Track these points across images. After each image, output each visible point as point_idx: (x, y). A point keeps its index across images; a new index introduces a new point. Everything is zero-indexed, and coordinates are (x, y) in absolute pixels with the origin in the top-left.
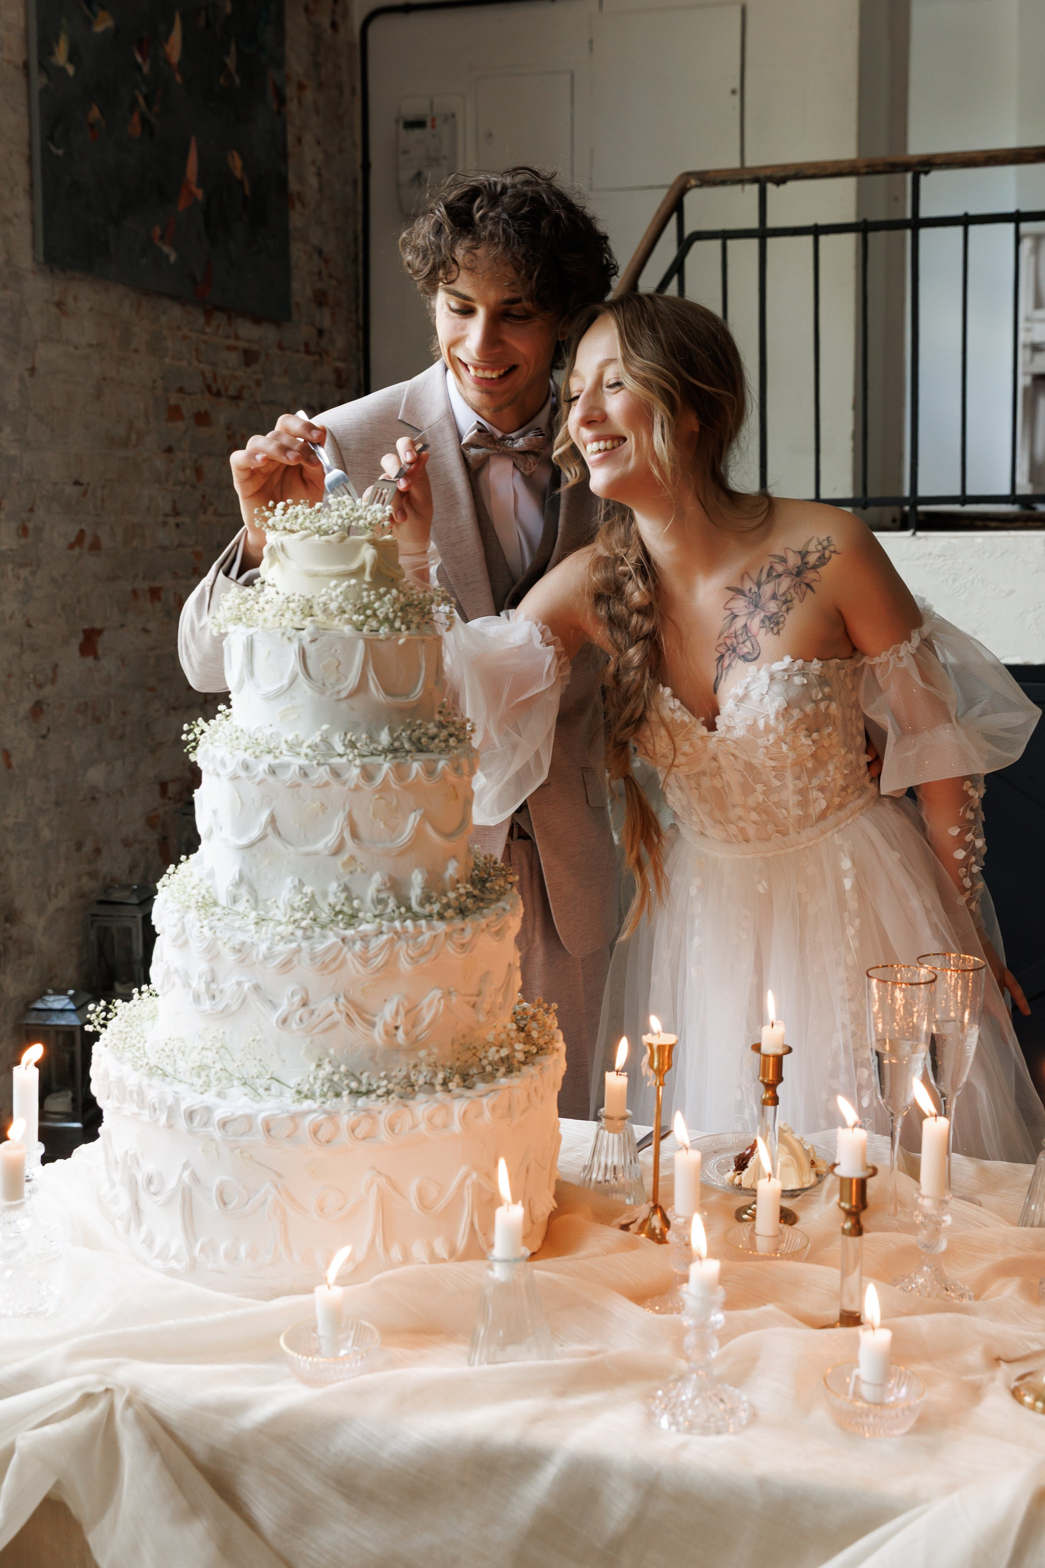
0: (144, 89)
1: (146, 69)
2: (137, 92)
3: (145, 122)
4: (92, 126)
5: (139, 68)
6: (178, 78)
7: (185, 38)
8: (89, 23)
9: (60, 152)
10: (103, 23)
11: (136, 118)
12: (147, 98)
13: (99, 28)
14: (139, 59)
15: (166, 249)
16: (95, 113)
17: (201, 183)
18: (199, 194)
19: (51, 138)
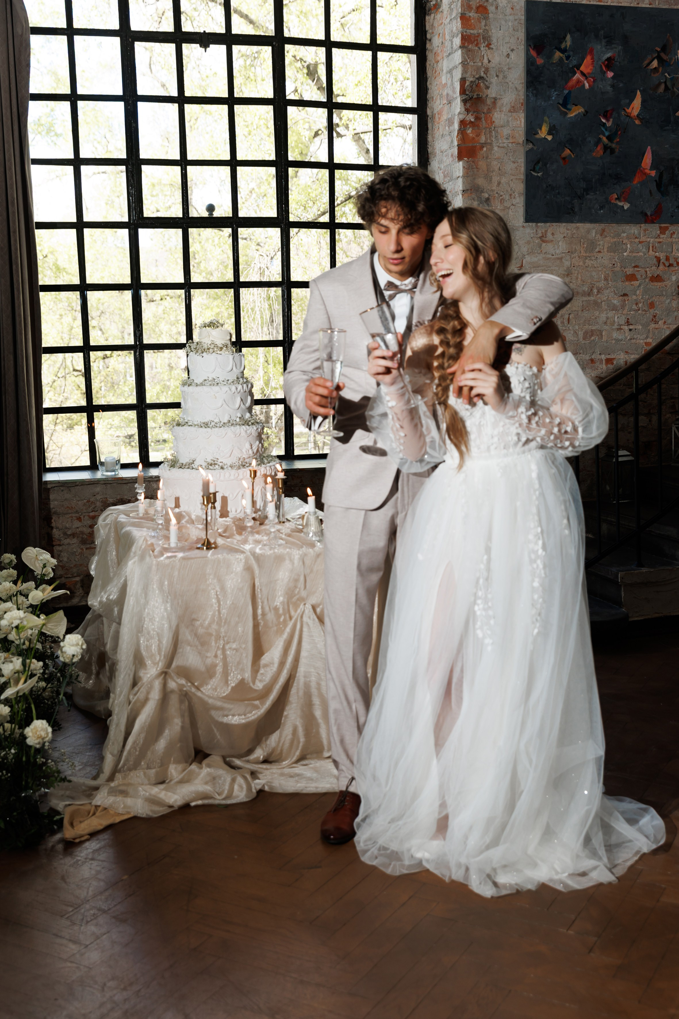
0: (607, 134)
1: (609, 124)
2: (601, 136)
3: (606, 148)
4: (564, 159)
5: (604, 124)
6: (637, 122)
7: (643, 102)
8: (566, 114)
9: (539, 174)
10: (576, 111)
11: (600, 149)
12: (608, 138)
13: (572, 115)
14: (604, 121)
15: (621, 204)
16: (567, 152)
17: (653, 167)
18: (653, 173)
19: (534, 170)
